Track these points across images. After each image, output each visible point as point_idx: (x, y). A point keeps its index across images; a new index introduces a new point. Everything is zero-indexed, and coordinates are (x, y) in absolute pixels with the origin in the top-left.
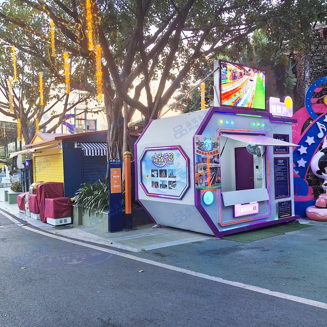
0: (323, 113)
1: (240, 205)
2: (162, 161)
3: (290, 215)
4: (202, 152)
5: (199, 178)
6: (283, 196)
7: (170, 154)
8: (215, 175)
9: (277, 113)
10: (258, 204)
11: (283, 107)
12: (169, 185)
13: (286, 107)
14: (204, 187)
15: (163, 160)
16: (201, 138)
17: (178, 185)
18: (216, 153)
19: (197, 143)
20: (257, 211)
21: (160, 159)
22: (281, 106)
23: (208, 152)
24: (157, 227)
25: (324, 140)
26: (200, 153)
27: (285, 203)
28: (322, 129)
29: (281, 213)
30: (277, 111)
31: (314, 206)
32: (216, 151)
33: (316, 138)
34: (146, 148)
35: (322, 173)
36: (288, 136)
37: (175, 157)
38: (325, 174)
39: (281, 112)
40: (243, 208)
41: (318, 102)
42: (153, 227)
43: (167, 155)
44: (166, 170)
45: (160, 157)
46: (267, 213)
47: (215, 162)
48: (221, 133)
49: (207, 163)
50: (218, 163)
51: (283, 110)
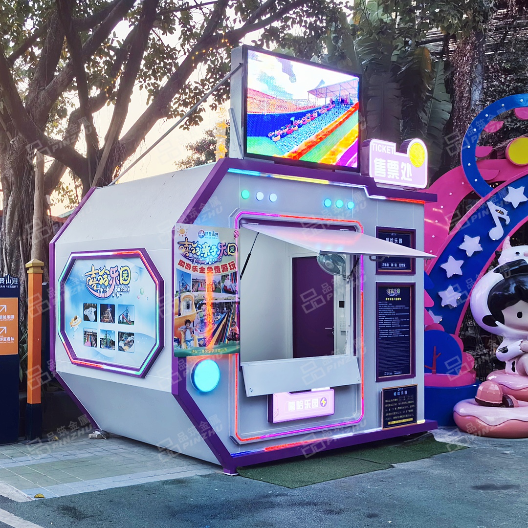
0: (504, 181)
1: (286, 394)
2: (106, 284)
3: (411, 419)
4: (192, 265)
5: (184, 327)
6: (398, 374)
7: (123, 269)
8: (224, 321)
9: (389, 177)
10: (332, 391)
11: (403, 164)
12: (119, 341)
13: (410, 163)
14: (196, 349)
15: (107, 281)
16: (191, 231)
17: (138, 342)
18: (229, 268)
19: (181, 244)
20: (329, 410)
21: (102, 279)
22: (398, 162)
23: (208, 266)
24: (100, 437)
25: (504, 244)
26: (188, 267)
27: (400, 391)
28: (500, 218)
29: (390, 414)
30: (388, 173)
31: (473, 400)
32: (229, 264)
33: (486, 241)
34: (72, 253)
35: (497, 322)
36: (413, 232)
37: (133, 275)
38: (504, 323)
39: (398, 175)
40: (294, 403)
41: (493, 155)
42: (90, 435)
43: (116, 271)
44: (113, 307)
45: (101, 273)
46: (356, 415)
47: (227, 291)
48: (243, 221)
49: (206, 294)
50: (234, 293)
51: (403, 172)
